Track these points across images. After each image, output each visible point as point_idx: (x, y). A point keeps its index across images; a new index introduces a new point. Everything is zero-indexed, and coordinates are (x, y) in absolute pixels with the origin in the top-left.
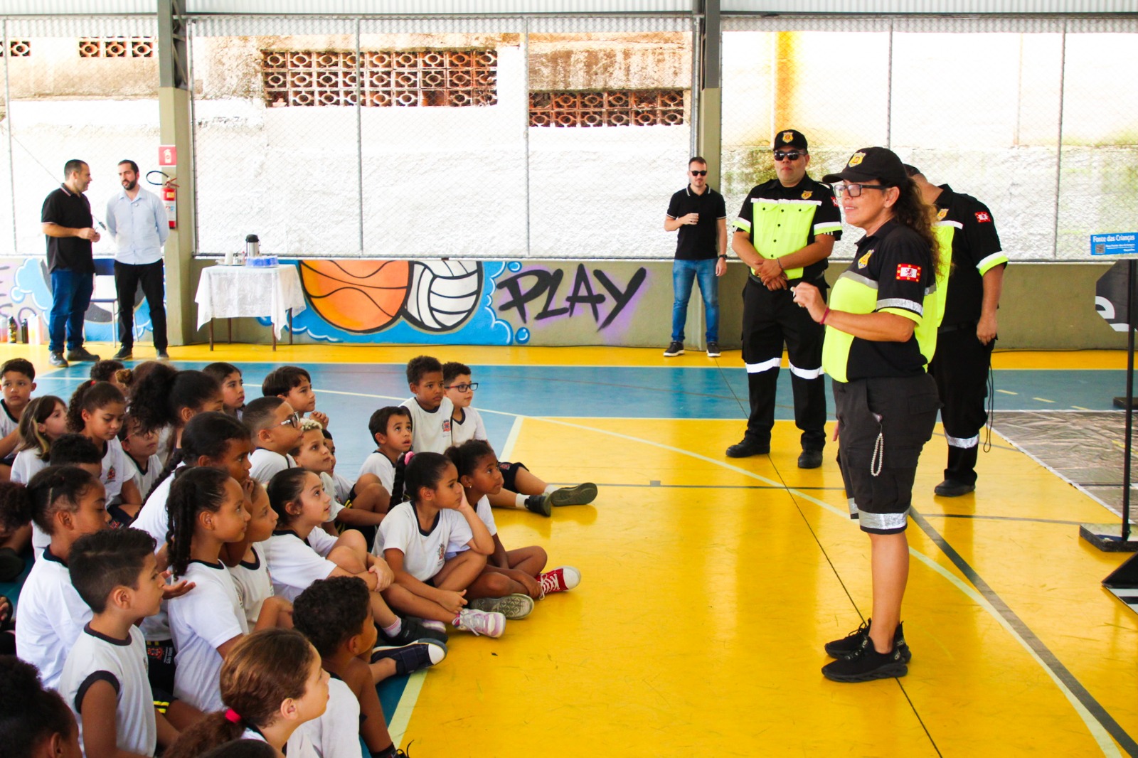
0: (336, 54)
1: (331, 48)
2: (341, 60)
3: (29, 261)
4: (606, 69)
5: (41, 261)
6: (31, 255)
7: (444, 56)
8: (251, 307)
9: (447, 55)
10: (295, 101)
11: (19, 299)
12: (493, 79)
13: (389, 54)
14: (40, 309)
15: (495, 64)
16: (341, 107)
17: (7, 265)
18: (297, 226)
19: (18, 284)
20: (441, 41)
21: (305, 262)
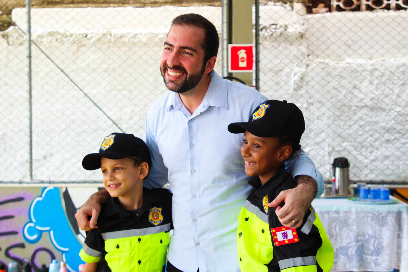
3: (50, 191)
5: (64, 190)
6: (50, 183)
8: (374, 258)
10: (338, 6)
11: (34, 237)
14: (59, 250)
16: (392, 13)
17: (21, 195)
18: (341, 146)
19: (33, 220)
21: (399, 191)
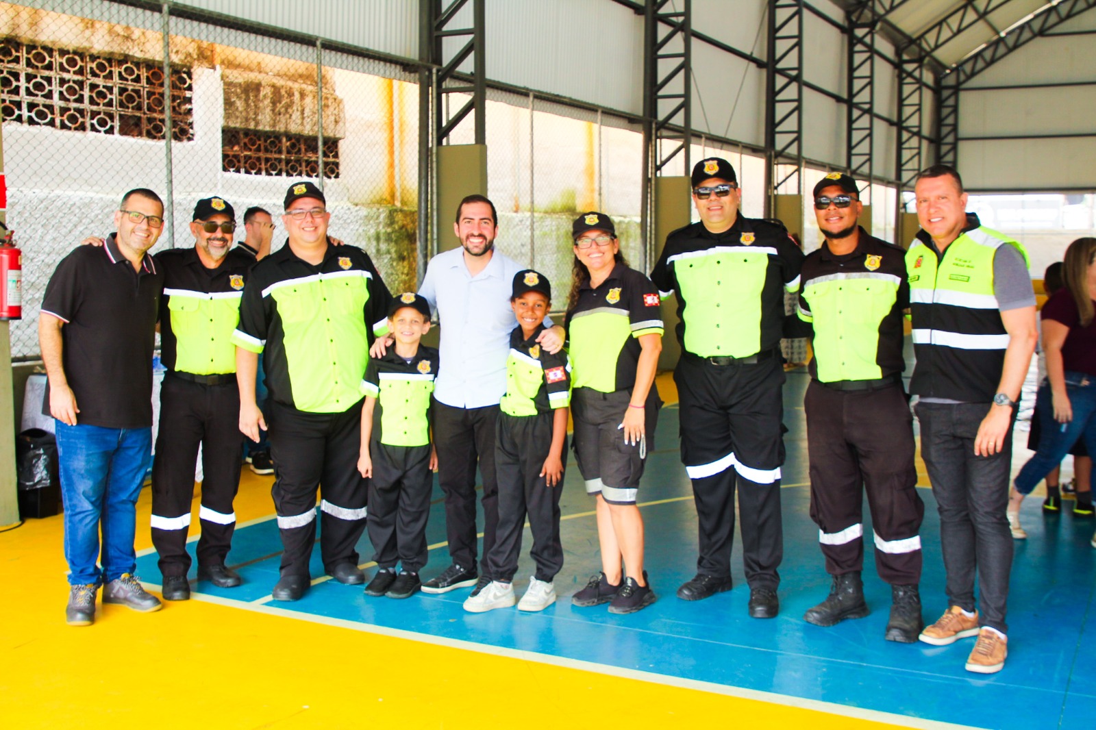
0: (18, 46)
1: (13, 34)
2: (23, 54)
4: (286, 109)
7: (141, 70)
9: (145, 69)
12: (188, 106)
13: (82, 56)
15: (190, 88)
20: (141, 49)
